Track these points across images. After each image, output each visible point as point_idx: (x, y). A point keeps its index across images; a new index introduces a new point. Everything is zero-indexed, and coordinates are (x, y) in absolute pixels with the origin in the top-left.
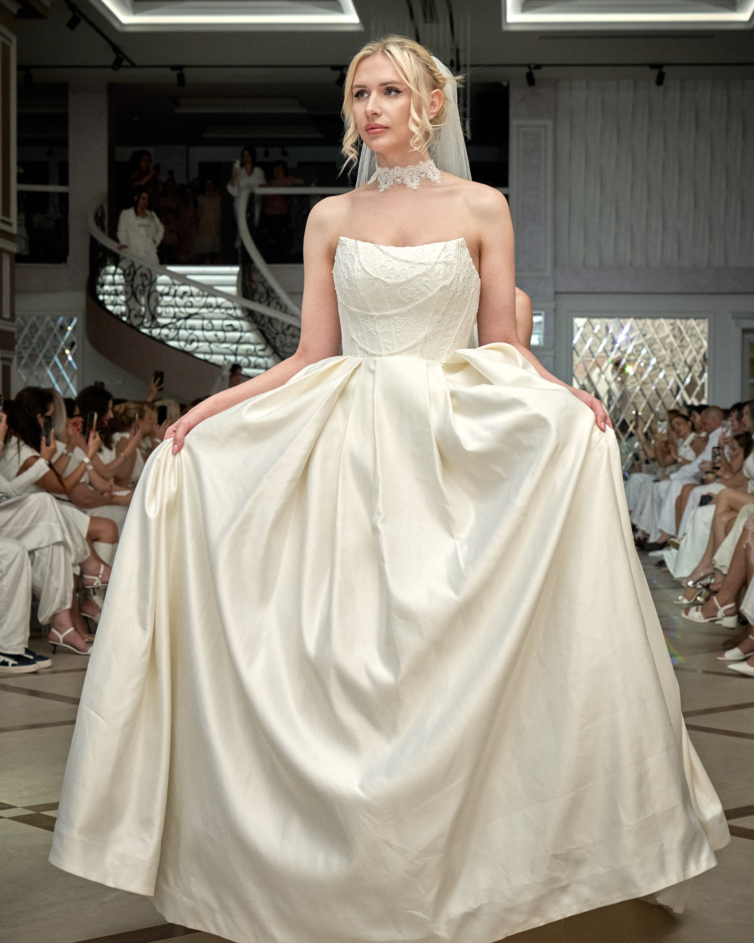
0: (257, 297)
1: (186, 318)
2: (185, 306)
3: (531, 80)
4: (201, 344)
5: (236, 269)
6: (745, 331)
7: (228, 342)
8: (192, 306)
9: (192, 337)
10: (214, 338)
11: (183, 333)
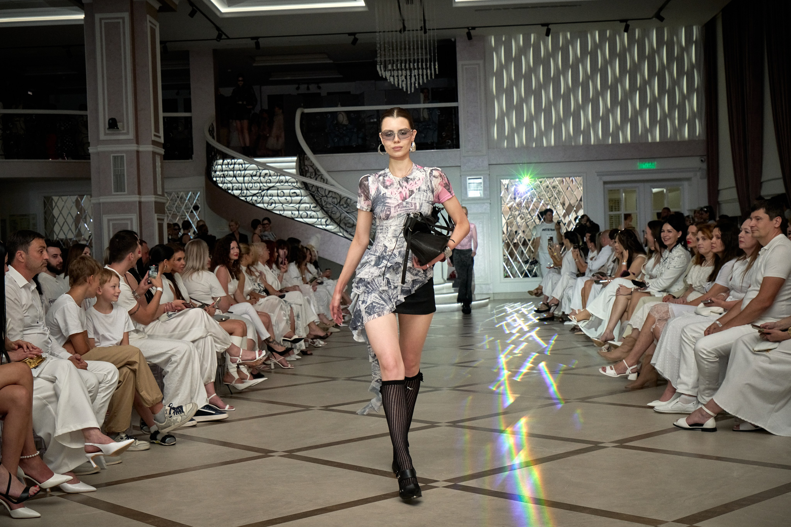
0: (308, 174)
1: (268, 190)
2: (266, 183)
3: (469, 37)
4: (277, 205)
5: (295, 159)
6: (605, 183)
7: (293, 203)
8: (271, 182)
9: (272, 201)
10: (285, 201)
11: (266, 199)
